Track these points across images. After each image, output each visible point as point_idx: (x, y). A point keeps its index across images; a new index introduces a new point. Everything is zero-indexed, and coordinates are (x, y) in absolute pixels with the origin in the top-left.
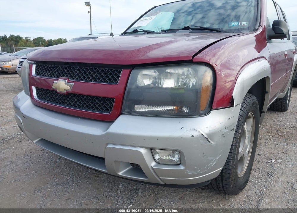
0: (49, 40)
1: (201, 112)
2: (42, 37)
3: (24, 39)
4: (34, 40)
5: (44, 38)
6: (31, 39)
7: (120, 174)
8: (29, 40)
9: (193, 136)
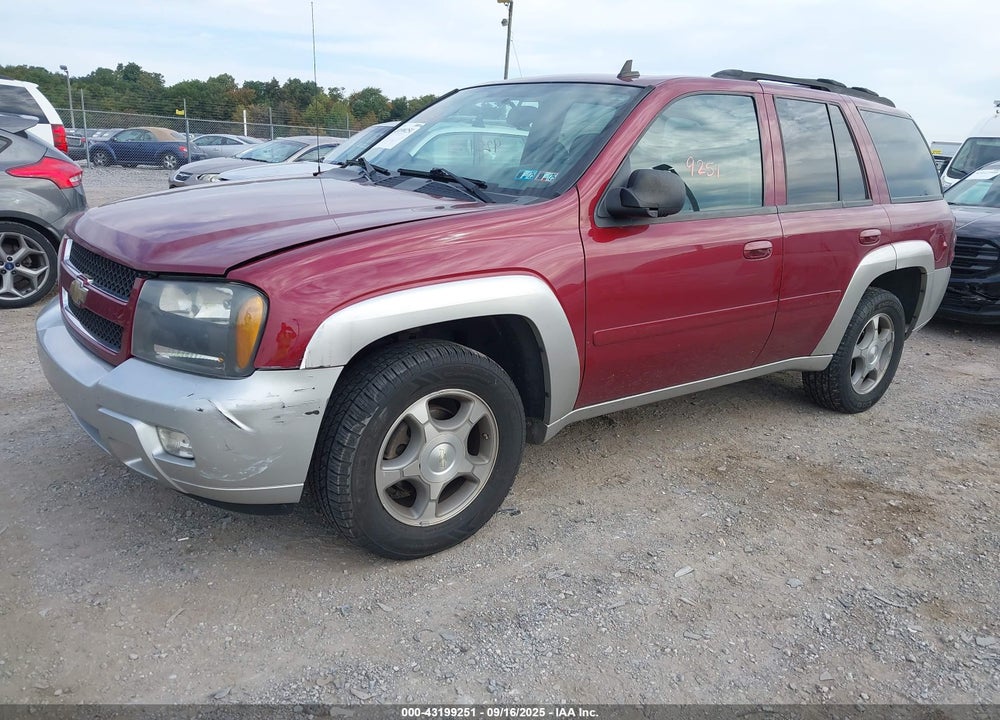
0: (397, 100)
1: (237, 369)
2: (377, 88)
3: (327, 92)
4: (353, 97)
5: (382, 94)
6: (346, 95)
7: (128, 463)
8: (339, 96)
9: (201, 410)
